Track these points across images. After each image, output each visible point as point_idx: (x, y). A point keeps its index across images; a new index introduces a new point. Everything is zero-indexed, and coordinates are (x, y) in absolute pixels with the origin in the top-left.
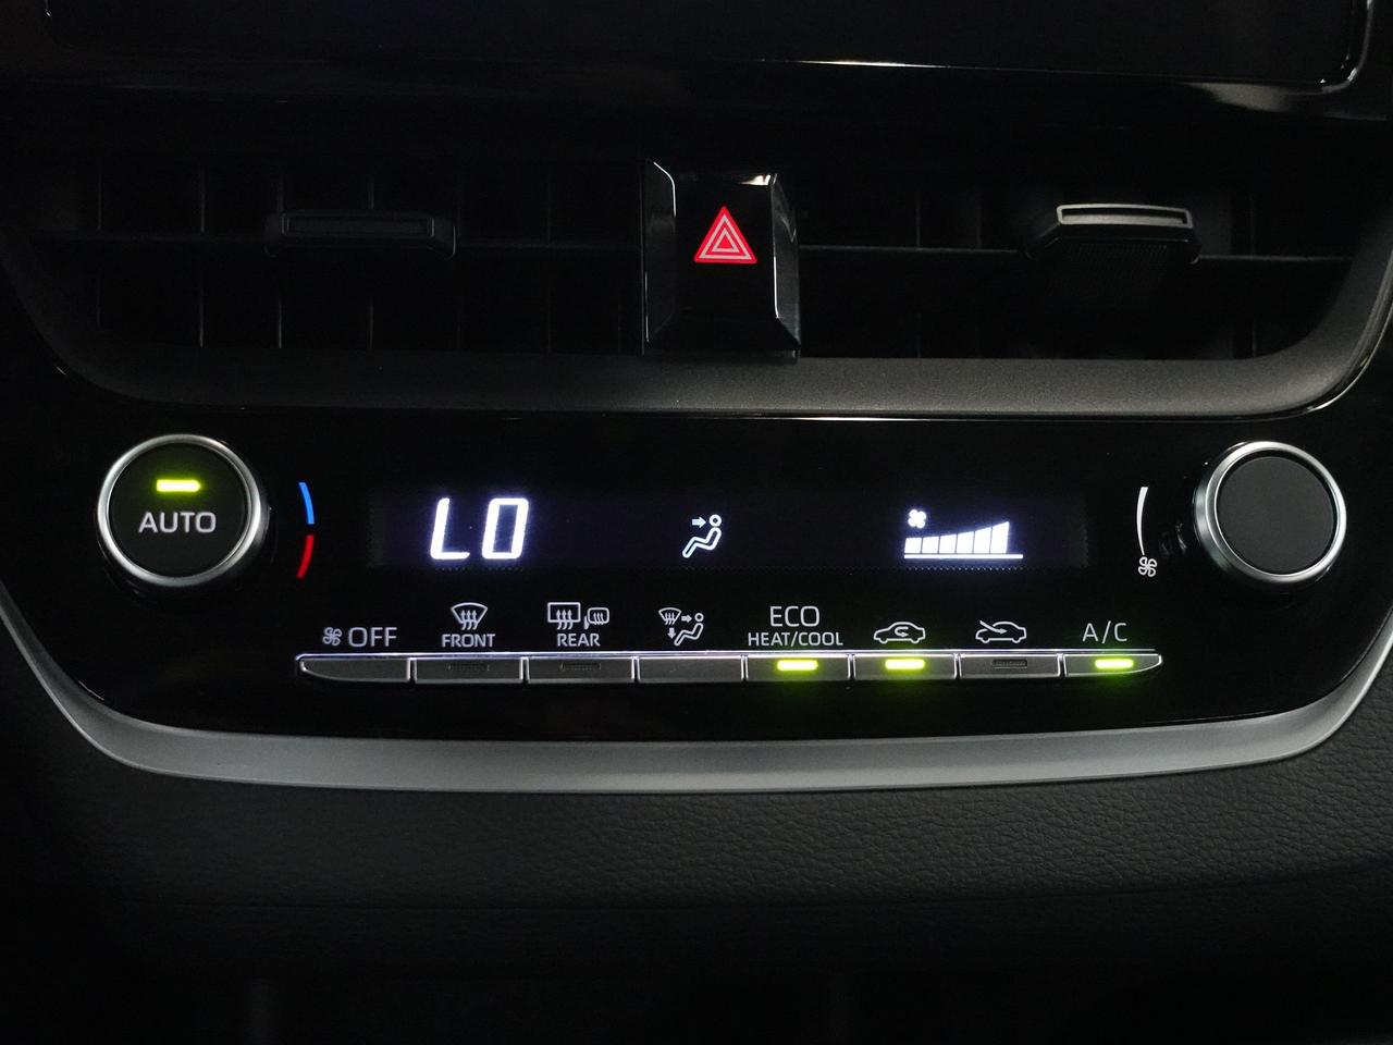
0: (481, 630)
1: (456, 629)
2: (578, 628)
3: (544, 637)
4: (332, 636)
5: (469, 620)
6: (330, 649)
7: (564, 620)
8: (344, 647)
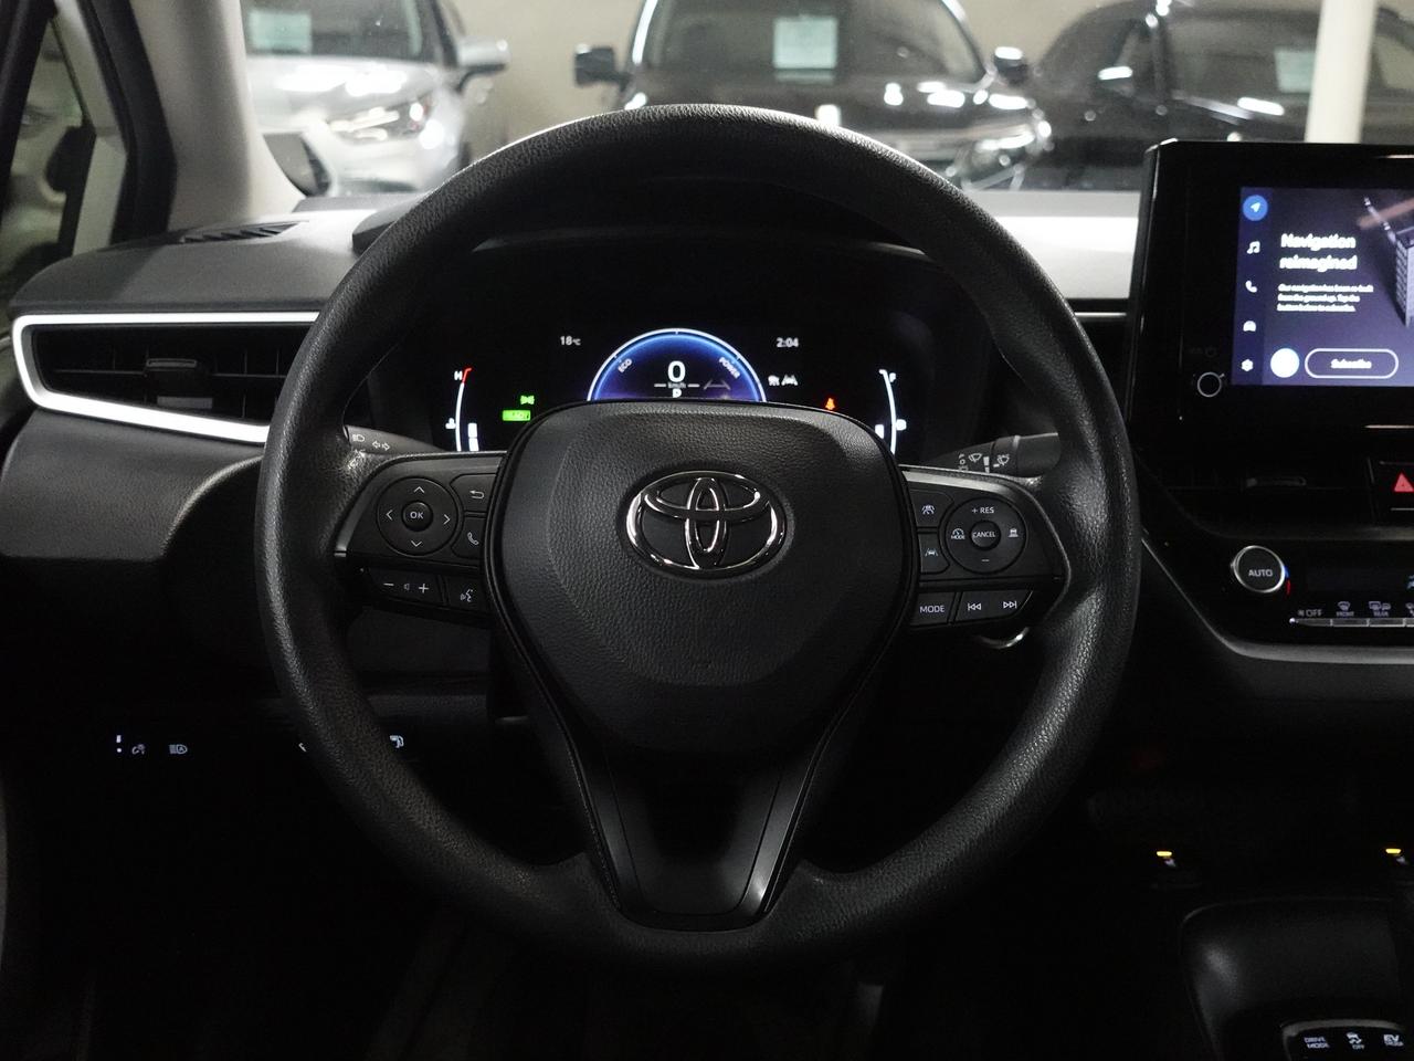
0: (1349, 611)
1: (1341, 610)
2: (1380, 610)
3: (1370, 614)
4: (1301, 613)
5: (1345, 608)
6: (1301, 617)
7: (1375, 608)
8: (1305, 617)
